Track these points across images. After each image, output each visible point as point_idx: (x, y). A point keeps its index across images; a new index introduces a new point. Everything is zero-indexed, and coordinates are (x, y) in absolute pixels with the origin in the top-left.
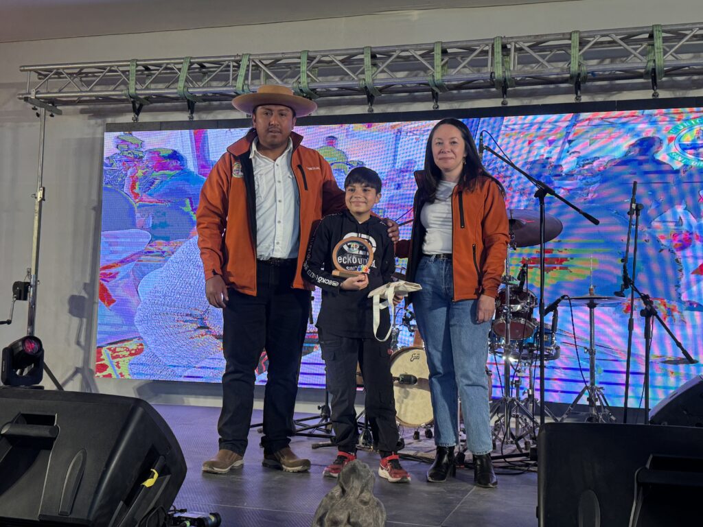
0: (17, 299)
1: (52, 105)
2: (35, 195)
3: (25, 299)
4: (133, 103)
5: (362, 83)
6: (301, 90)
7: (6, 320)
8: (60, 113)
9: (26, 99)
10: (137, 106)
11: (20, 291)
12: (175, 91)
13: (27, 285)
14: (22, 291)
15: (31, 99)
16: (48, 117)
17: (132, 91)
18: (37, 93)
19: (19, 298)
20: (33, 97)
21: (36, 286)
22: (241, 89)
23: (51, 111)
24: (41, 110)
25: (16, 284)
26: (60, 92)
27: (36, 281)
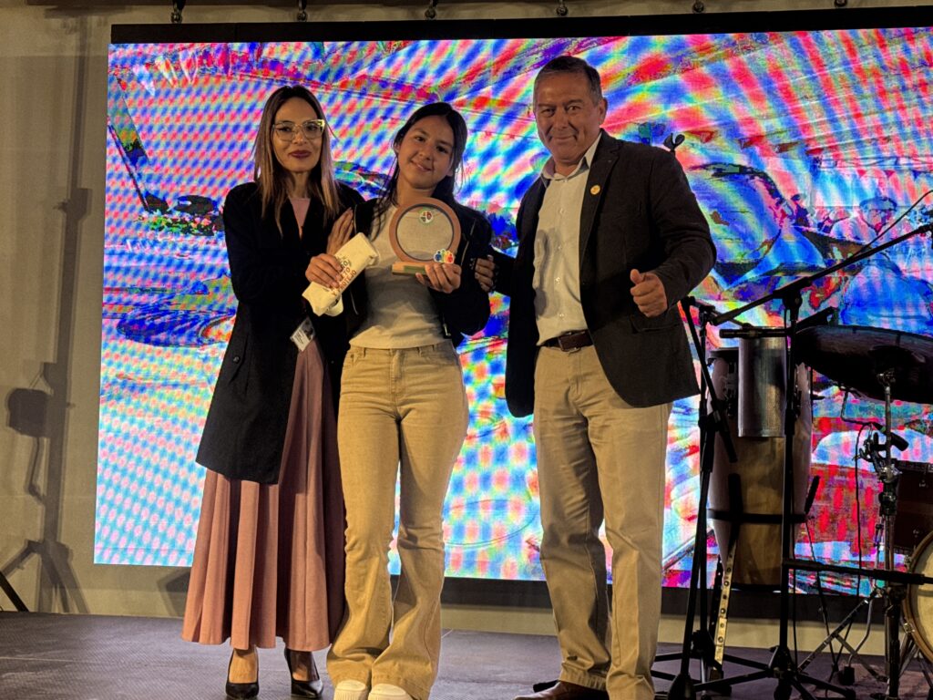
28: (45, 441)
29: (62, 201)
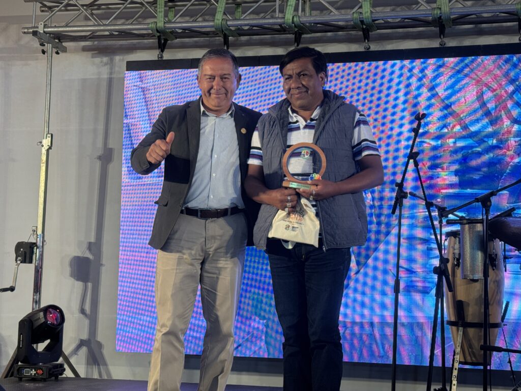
0: (21, 262)
1: (58, 40)
2: (41, 142)
3: (31, 262)
4: (159, 38)
5: (437, 12)
6: (362, 22)
7: (8, 287)
8: (65, 50)
9: (35, 33)
10: (163, 41)
11: (25, 253)
12: (211, 24)
13: (32, 246)
14: (26, 252)
15: (40, 33)
16: (54, 55)
17: (161, 25)
18: (45, 26)
19: (24, 261)
20: (42, 32)
21: (43, 246)
22: (291, 21)
23: (57, 48)
24: (48, 47)
25: (19, 246)
26: (67, 26)
27: (43, 241)
28: (90, 285)
29: (99, 155)
